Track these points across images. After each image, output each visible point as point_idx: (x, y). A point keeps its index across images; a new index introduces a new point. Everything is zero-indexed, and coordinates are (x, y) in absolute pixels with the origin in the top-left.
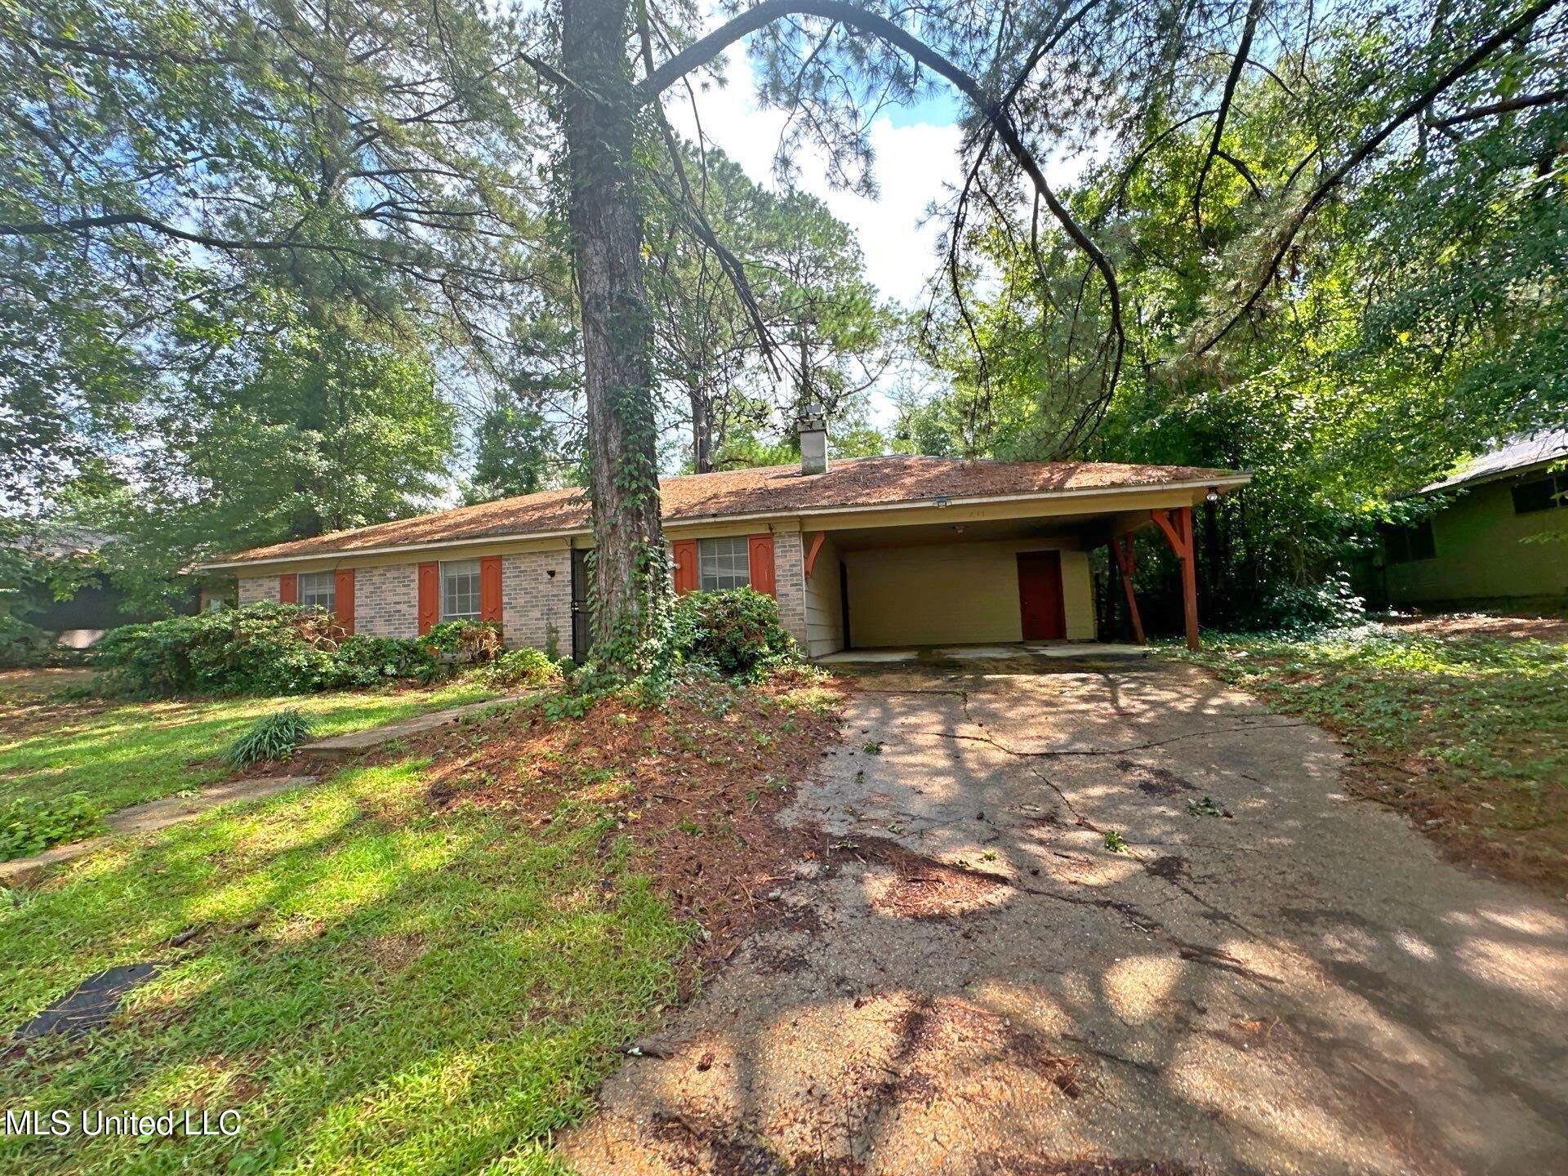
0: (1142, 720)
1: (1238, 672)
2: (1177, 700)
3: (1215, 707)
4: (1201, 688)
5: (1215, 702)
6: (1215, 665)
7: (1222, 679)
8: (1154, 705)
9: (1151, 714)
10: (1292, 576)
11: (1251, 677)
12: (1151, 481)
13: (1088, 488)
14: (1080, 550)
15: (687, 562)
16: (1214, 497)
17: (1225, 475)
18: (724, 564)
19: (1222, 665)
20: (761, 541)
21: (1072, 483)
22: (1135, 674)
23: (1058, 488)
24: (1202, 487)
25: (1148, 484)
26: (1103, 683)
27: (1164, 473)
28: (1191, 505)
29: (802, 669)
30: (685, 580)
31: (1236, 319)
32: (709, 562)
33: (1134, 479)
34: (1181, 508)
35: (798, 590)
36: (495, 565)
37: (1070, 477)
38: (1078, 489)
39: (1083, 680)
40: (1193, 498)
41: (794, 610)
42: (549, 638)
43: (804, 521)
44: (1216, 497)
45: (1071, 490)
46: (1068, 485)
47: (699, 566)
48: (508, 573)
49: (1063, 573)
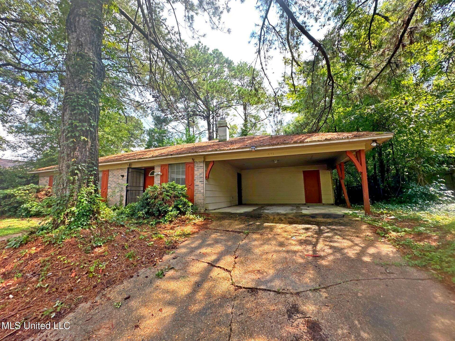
0: (324, 263)
1: (388, 230)
2: (350, 247)
3: (371, 255)
4: (365, 239)
5: (372, 250)
6: (376, 224)
7: (378, 234)
8: (336, 250)
9: (331, 258)
10: (417, 181)
11: (394, 234)
12: (344, 137)
13: (315, 141)
14: (327, 170)
15: (165, 172)
16: (375, 144)
17: (380, 134)
18: (178, 173)
19: (380, 224)
20: (190, 165)
21: (308, 140)
22: (334, 227)
23: (302, 142)
24: (369, 140)
25: (342, 139)
26: (316, 232)
27: (351, 134)
28: (364, 149)
29: (192, 217)
30: (164, 178)
31: (384, 68)
32: (173, 173)
33: (336, 137)
34: (360, 150)
35: (202, 184)
36: (107, 173)
37: (309, 138)
38: (310, 142)
39: (307, 229)
40: (366, 145)
41: (200, 191)
42: (120, 199)
43: (206, 157)
44: (376, 144)
45: (307, 142)
46: (306, 140)
47: (170, 174)
48: (110, 176)
49: (321, 178)
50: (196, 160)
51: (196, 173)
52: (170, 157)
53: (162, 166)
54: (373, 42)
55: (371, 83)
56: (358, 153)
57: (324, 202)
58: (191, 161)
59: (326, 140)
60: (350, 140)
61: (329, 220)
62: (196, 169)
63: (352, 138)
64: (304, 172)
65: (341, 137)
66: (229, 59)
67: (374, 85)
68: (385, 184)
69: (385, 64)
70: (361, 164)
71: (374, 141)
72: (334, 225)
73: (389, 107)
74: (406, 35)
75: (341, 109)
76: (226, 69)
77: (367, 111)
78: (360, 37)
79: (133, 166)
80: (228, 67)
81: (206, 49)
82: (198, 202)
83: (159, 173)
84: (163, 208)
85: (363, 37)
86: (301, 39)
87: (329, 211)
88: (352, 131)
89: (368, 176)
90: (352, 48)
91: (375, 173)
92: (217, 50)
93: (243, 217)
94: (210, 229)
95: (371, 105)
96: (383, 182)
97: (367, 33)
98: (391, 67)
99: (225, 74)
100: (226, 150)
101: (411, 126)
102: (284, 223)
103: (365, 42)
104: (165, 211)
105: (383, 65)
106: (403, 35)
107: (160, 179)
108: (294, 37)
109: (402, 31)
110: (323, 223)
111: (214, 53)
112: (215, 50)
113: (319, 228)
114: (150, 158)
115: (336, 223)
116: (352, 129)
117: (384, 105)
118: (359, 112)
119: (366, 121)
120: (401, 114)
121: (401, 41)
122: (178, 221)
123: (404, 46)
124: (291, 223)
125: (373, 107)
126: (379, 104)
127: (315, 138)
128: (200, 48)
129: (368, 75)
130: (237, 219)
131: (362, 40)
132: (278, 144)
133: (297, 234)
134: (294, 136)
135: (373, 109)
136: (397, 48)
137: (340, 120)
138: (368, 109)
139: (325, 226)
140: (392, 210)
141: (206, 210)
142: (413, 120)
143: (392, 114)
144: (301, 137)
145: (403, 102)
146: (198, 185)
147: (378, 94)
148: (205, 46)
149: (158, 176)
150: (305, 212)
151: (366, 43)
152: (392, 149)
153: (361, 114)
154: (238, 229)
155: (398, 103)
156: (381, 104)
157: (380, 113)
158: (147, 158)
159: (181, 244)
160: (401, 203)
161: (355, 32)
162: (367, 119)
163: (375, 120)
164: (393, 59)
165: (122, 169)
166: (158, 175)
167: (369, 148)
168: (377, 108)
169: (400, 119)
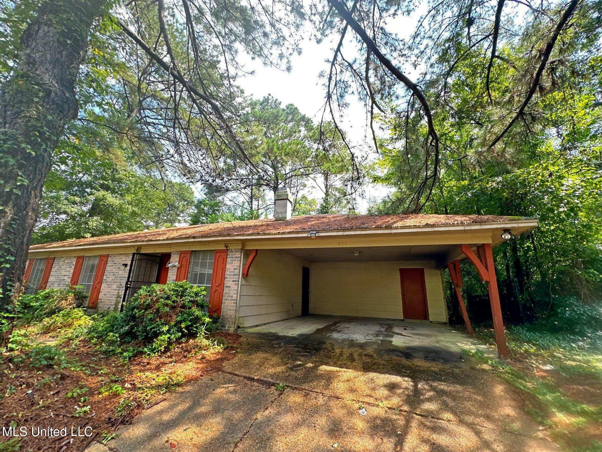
1: (547, 406)
4: (504, 429)
6: (521, 384)
12: (456, 223)
13: (409, 227)
14: (436, 269)
15: (184, 263)
16: (508, 237)
17: (515, 220)
18: (203, 265)
19: (529, 385)
20: (221, 254)
21: (399, 224)
22: (443, 386)
23: (389, 227)
24: (497, 229)
25: (453, 225)
26: (408, 396)
27: (467, 219)
28: (490, 242)
29: (205, 342)
30: (182, 273)
31: (513, 121)
32: (196, 264)
33: (443, 221)
34: (483, 244)
35: (236, 284)
36: (105, 259)
37: (401, 220)
38: (402, 228)
39: (392, 387)
40: (492, 237)
41: (232, 297)
42: (117, 300)
43: (246, 243)
44: (510, 237)
45: (397, 228)
46: (395, 225)
47: (191, 266)
48: (109, 264)
49: (426, 281)
50: (230, 248)
51: (228, 266)
52: (192, 240)
53: (181, 253)
54: (493, 94)
55: (494, 144)
56: (481, 249)
57: (431, 318)
58: (223, 247)
59: (427, 225)
60: (467, 228)
61: (435, 367)
62: (229, 260)
63: (468, 225)
64: (402, 271)
65: (451, 221)
66: (307, 116)
67: (499, 146)
68: (526, 296)
69: (514, 115)
70: (486, 268)
71: (506, 231)
72: (445, 381)
73: (524, 180)
74: (544, 72)
75: (453, 183)
76: (303, 129)
77: (490, 185)
78: (475, 87)
79: (143, 251)
80: (306, 126)
81: (277, 104)
82: (227, 315)
83: (177, 264)
84: (153, 328)
85: (478, 87)
86: (395, 89)
87: (437, 342)
88: (470, 214)
89: (498, 280)
90: (465, 101)
91: (509, 277)
92: (292, 105)
93: (291, 347)
94: (223, 371)
95: (498, 176)
96: (522, 291)
97: (485, 81)
98: (525, 120)
99: (302, 134)
100: (272, 234)
101: (561, 210)
102: (355, 368)
103: (482, 94)
104: (155, 332)
105: (511, 117)
106: (539, 73)
107: (175, 274)
108: (385, 86)
109: (538, 66)
110: (424, 372)
111: (287, 108)
112: (289, 105)
113: (416, 386)
114: (163, 240)
115: (448, 374)
116: (470, 210)
117: (517, 178)
118: (480, 185)
119: (491, 200)
120: (545, 191)
121: (537, 81)
122: (179, 350)
123: (542, 89)
124: (367, 368)
125: (500, 179)
126: (509, 176)
127: (412, 221)
128: (270, 101)
129: (489, 132)
130: (280, 350)
131: (478, 90)
132: (351, 229)
133: (371, 400)
134: (380, 216)
135: (500, 182)
136: (532, 92)
137: (451, 198)
138: (493, 181)
139: (427, 380)
140: (544, 348)
141: (239, 327)
142: (564, 200)
143: (530, 190)
144: (390, 219)
145: (546, 173)
146: (229, 287)
147: (506, 160)
148: (276, 100)
149: (174, 268)
150: (398, 341)
151: (484, 95)
152: (533, 242)
153: (481, 189)
154: (271, 376)
155: (539, 175)
156: (512, 174)
157: (512, 189)
158: (159, 240)
159: (149, 410)
160: (555, 330)
161: (468, 80)
162: (491, 198)
163: (504, 199)
164: (526, 108)
165: (126, 255)
166: (175, 266)
167: (498, 241)
168: (506, 181)
169: (544, 199)
